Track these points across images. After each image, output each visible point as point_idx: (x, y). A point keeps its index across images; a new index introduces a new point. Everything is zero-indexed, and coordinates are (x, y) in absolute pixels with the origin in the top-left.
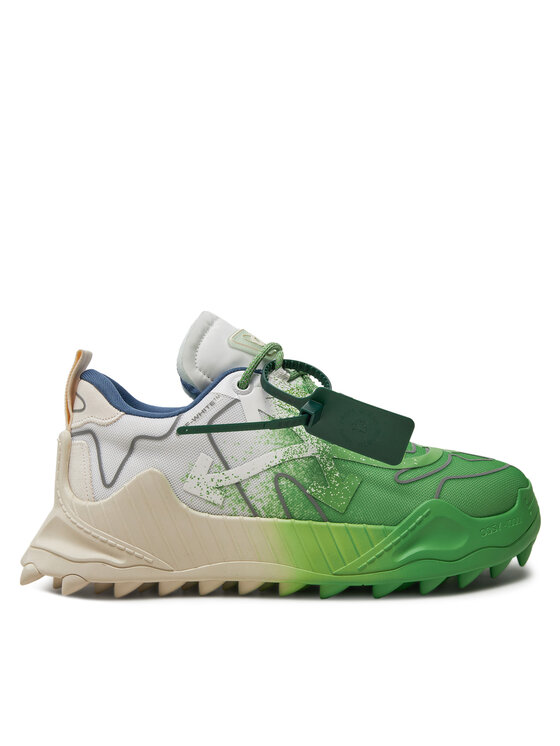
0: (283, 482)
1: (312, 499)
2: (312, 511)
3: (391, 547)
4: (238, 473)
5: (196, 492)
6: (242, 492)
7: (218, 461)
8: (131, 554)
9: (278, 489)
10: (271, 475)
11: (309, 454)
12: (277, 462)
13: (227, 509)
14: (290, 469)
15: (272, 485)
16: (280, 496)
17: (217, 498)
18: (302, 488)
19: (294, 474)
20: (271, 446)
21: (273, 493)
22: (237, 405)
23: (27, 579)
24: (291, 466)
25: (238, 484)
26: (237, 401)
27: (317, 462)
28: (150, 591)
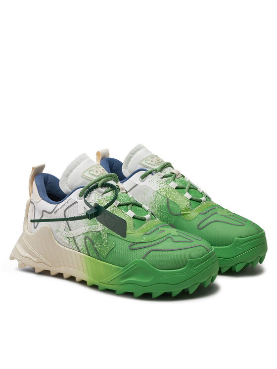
0: (87, 240)
1: (96, 250)
2: (95, 255)
3: (119, 276)
4: (73, 233)
5: (61, 237)
6: (75, 241)
7: (67, 227)
8: (39, 258)
9: (85, 243)
10: (83, 236)
11: (98, 230)
12: (86, 231)
13: (71, 247)
14: (90, 235)
15: (83, 241)
16: (86, 246)
17: (67, 241)
18: (93, 244)
19: (91, 238)
20: (85, 224)
21: (84, 244)
22: (76, 204)
23: (12, 258)
24: (91, 234)
25: (73, 237)
26: (77, 202)
27: (101, 234)
28: (46, 273)
